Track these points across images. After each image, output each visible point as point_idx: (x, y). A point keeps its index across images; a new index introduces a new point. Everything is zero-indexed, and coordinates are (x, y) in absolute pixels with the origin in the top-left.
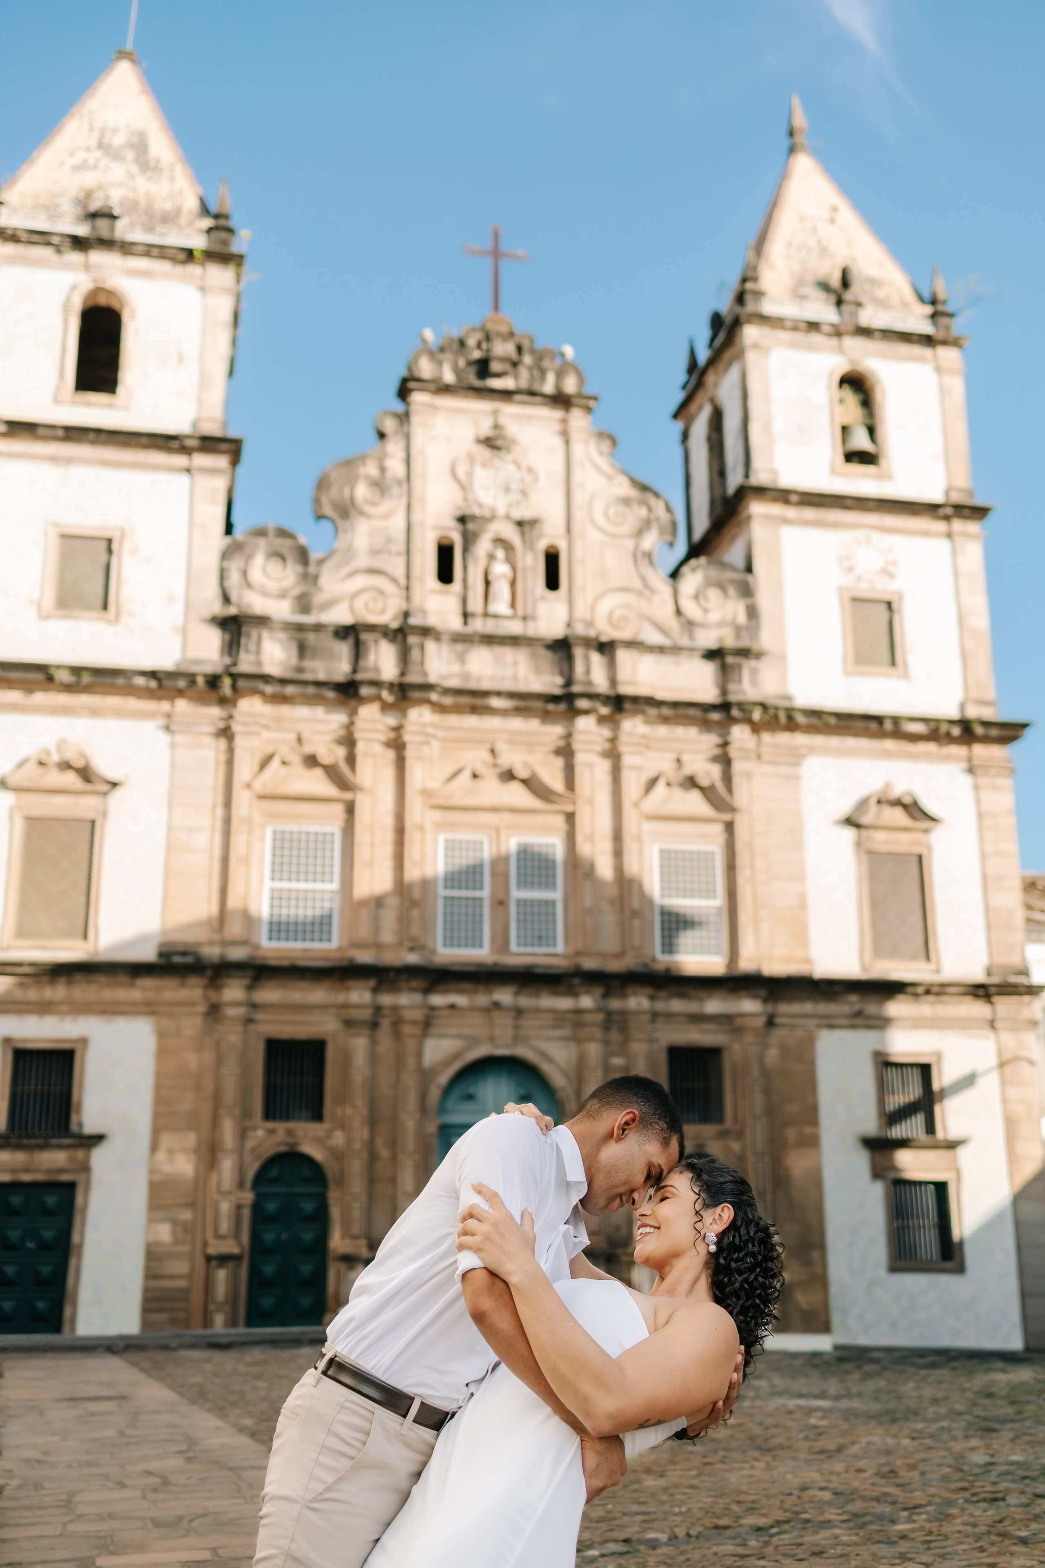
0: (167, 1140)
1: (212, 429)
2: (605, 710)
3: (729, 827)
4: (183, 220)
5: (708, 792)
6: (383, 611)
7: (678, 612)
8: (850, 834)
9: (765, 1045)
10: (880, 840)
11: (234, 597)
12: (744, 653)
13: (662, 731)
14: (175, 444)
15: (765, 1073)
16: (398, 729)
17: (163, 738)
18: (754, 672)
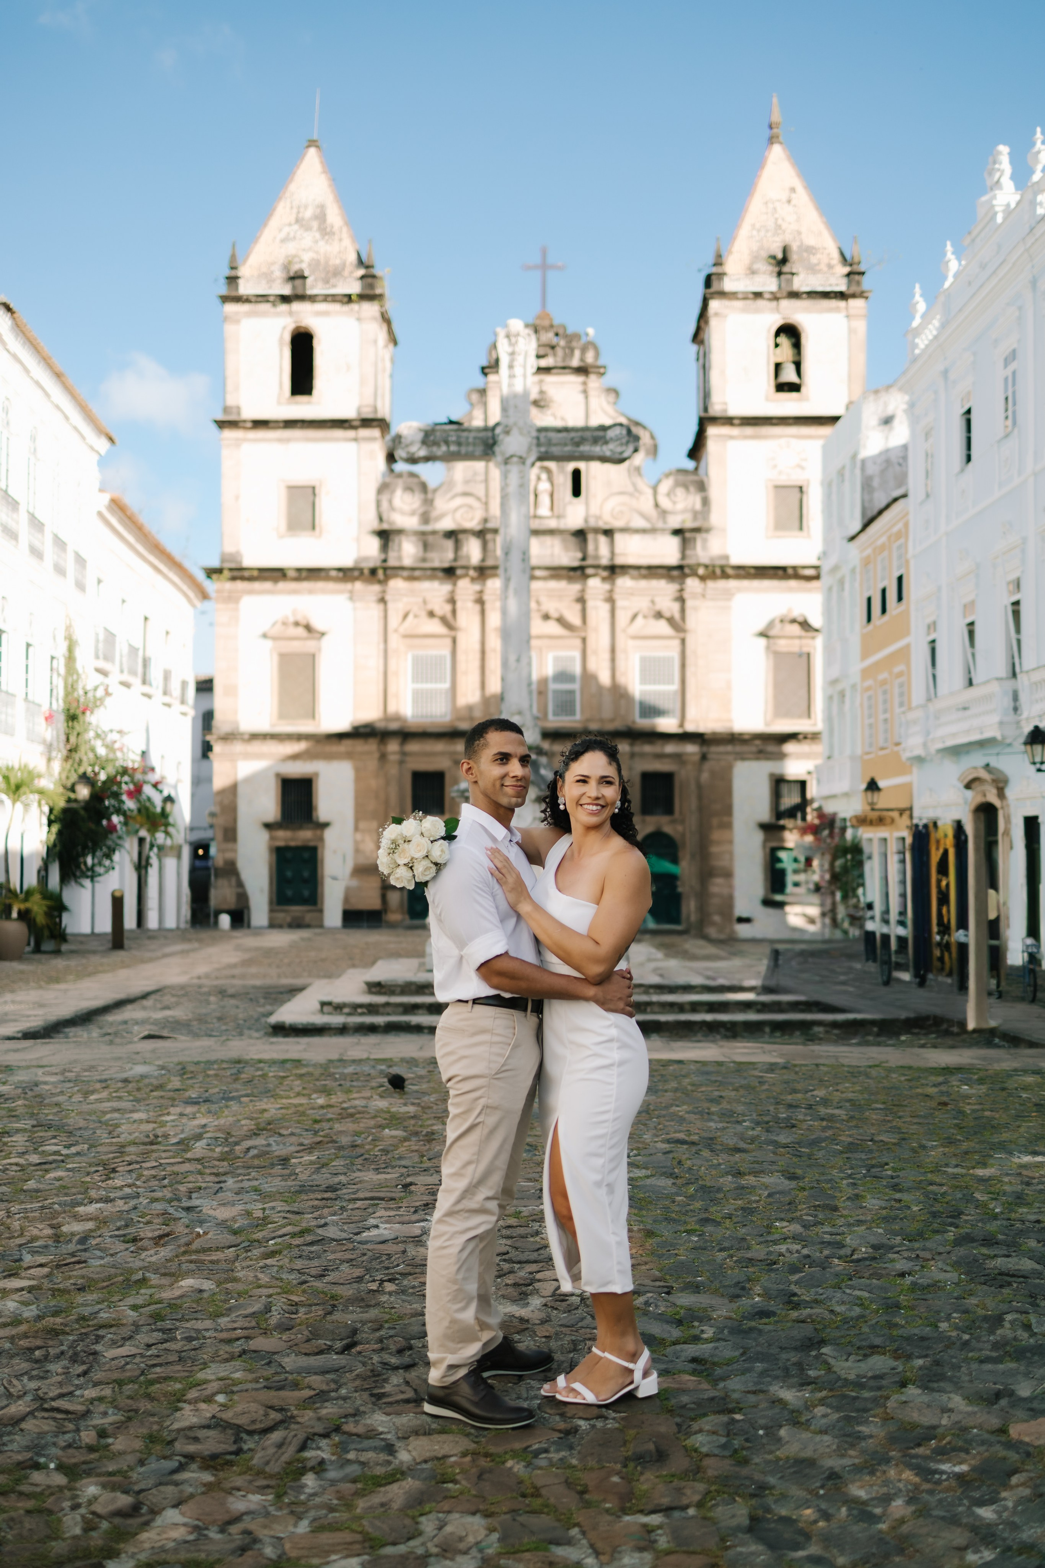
0: (362, 825)
1: (368, 414)
2: (605, 574)
3: (683, 641)
4: (346, 273)
5: (671, 621)
6: (472, 519)
7: (657, 505)
8: (763, 641)
9: (700, 771)
10: (783, 645)
11: (385, 517)
12: (697, 530)
13: (643, 583)
14: (347, 425)
15: (699, 786)
16: (481, 592)
17: (349, 605)
18: (705, 541)
